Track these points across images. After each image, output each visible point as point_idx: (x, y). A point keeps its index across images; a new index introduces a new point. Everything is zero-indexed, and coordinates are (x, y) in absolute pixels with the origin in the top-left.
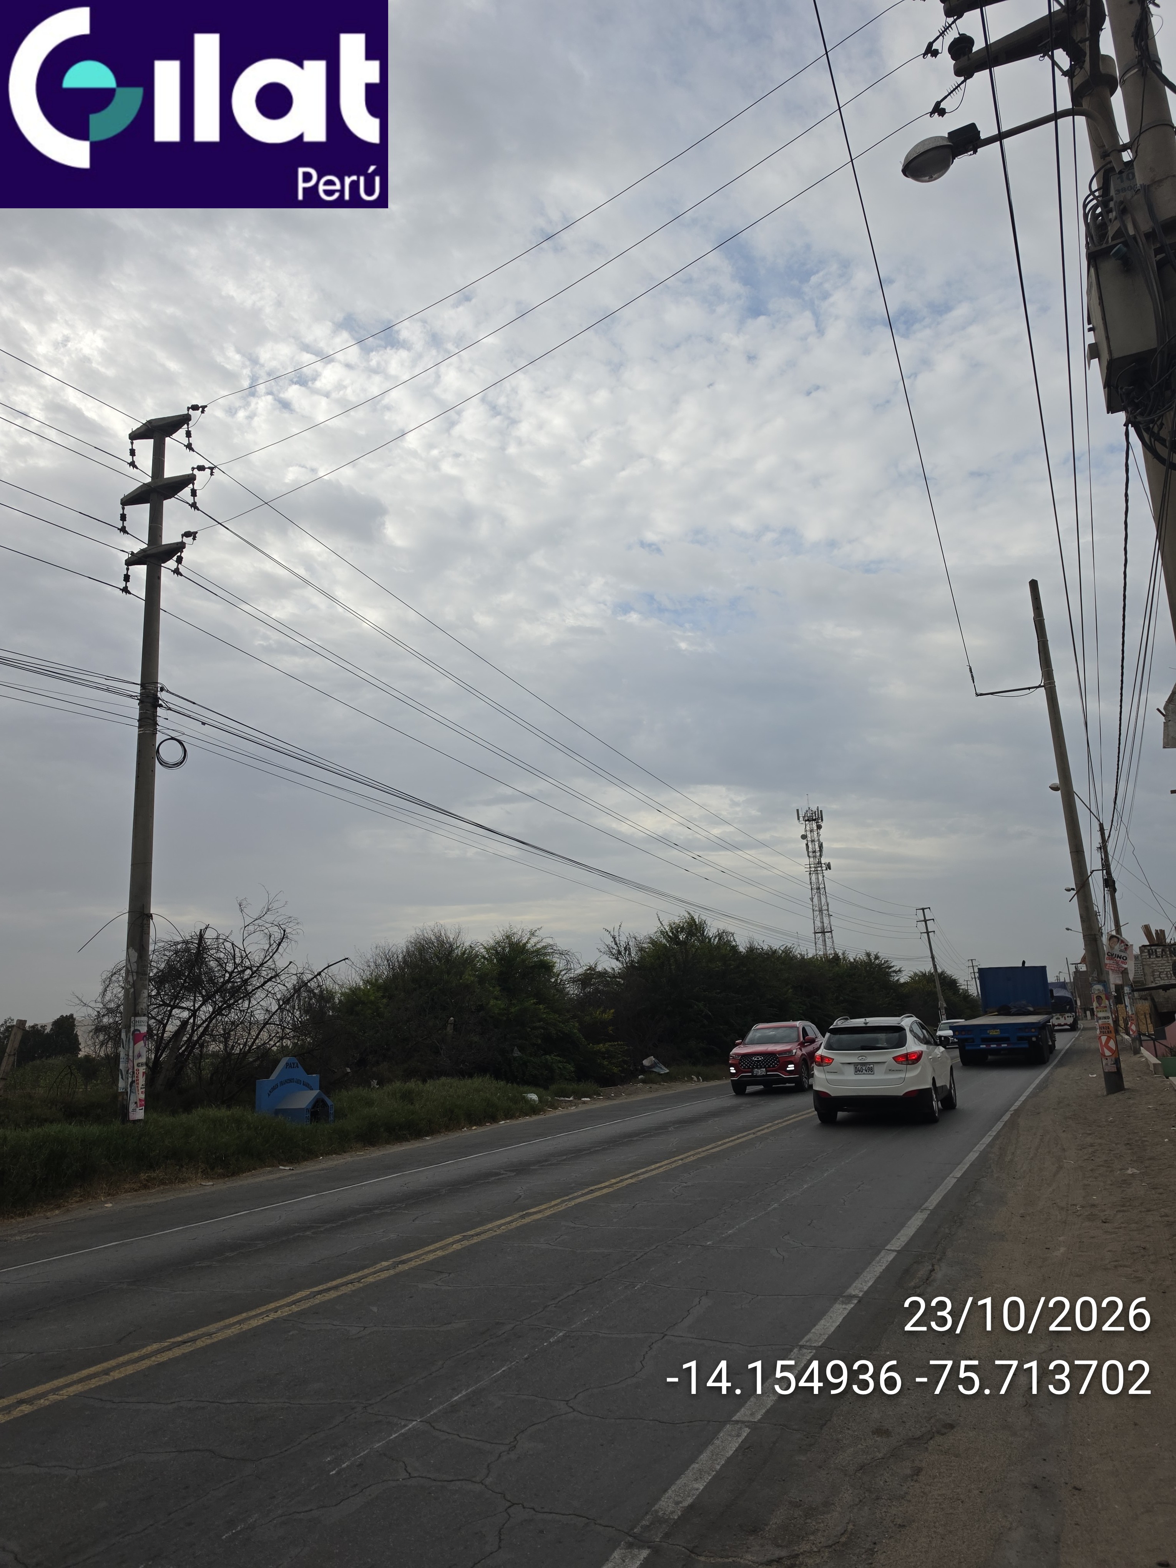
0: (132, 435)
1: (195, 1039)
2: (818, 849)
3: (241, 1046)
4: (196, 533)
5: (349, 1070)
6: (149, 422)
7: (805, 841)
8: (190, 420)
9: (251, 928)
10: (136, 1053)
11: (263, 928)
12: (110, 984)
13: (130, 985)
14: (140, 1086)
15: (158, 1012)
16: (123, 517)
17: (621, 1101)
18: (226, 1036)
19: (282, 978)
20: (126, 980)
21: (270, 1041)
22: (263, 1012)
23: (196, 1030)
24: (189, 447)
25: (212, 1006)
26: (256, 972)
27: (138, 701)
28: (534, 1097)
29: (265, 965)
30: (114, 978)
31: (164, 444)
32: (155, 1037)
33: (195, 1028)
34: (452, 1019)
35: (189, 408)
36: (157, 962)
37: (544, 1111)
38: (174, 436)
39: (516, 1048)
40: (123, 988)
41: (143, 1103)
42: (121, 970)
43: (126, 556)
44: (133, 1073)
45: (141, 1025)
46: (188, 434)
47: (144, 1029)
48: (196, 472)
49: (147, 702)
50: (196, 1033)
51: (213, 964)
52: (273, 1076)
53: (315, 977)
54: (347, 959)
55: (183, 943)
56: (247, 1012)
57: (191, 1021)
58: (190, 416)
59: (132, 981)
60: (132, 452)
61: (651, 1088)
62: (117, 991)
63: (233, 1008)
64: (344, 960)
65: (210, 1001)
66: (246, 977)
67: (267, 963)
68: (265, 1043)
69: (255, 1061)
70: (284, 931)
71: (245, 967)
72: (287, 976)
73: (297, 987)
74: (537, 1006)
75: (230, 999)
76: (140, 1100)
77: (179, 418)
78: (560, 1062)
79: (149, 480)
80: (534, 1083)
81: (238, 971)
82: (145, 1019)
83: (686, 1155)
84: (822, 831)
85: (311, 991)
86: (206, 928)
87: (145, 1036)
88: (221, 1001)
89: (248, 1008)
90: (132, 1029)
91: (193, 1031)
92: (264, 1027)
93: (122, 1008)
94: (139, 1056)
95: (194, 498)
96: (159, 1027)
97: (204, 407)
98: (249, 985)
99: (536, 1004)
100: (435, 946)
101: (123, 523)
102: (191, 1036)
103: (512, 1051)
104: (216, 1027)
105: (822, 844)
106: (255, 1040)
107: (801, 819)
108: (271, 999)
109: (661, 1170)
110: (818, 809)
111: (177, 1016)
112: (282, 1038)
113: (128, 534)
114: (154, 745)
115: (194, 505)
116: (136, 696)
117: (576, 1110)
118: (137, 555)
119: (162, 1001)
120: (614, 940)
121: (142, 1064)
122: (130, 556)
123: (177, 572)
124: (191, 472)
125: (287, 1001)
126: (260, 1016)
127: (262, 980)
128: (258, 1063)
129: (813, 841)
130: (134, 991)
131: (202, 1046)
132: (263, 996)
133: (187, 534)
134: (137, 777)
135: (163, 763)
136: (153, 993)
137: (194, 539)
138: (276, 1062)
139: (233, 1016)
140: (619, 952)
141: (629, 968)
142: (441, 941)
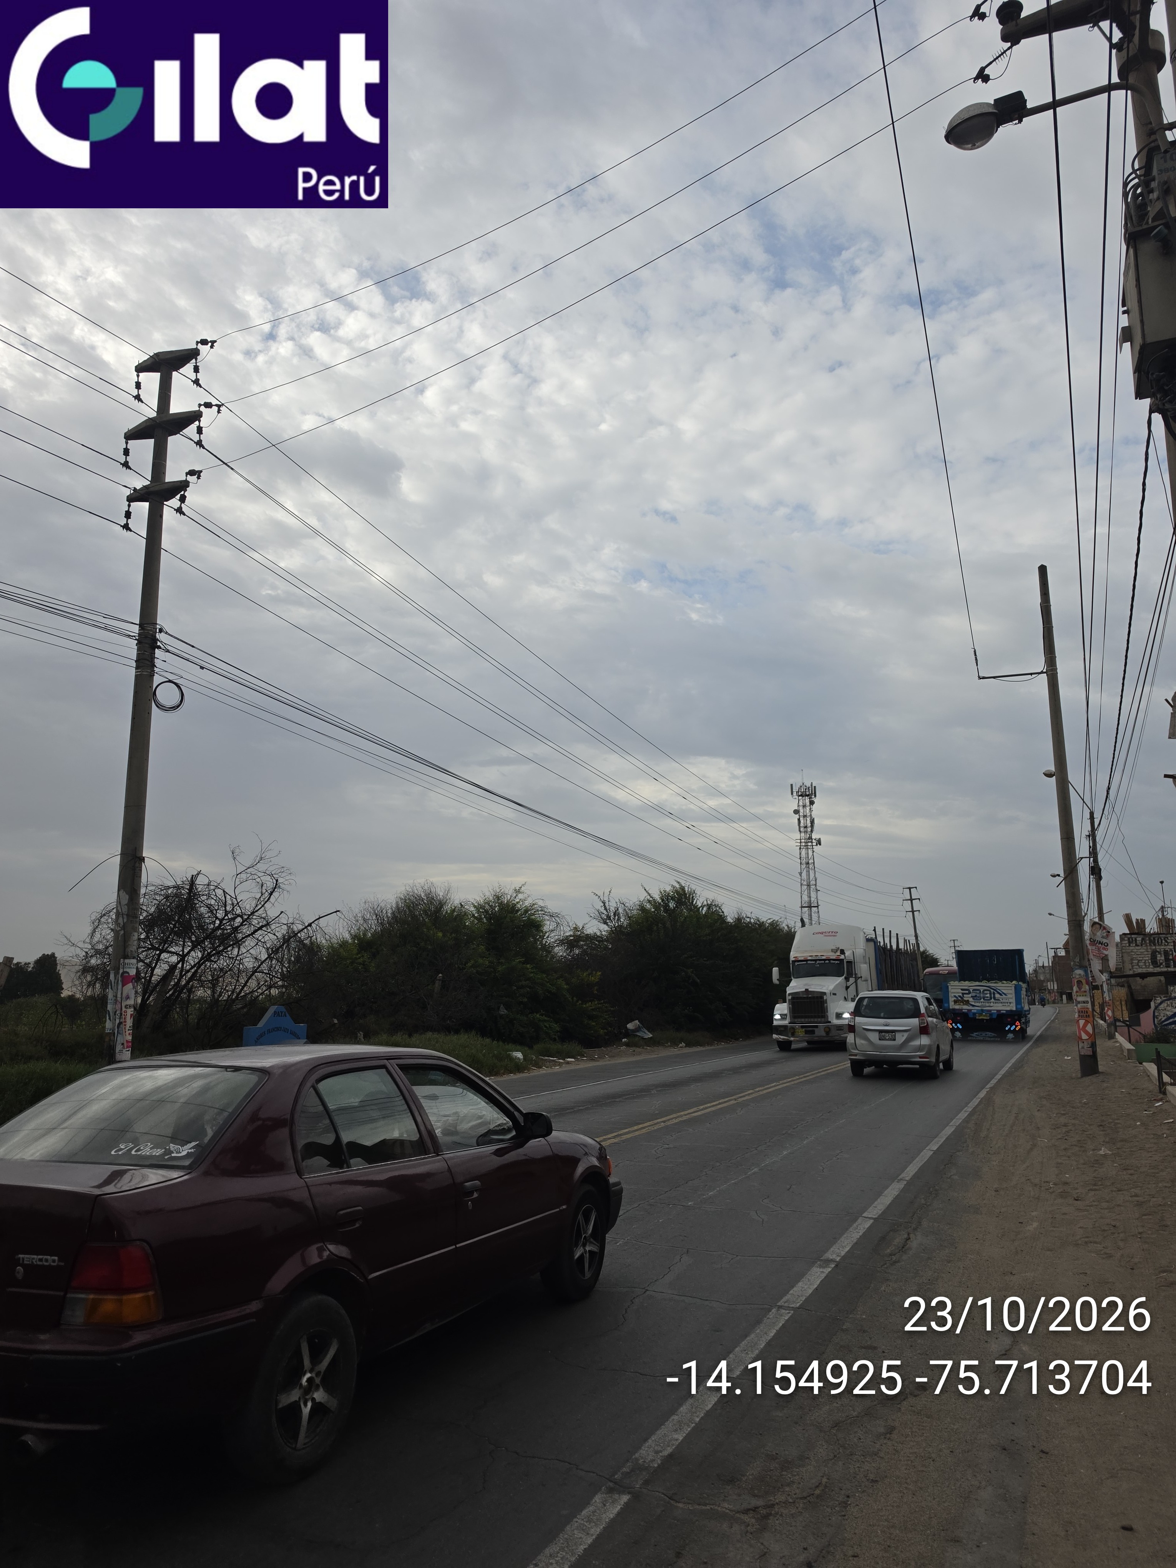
0: (138, 367)
1: (183, 984)
2: (810, 825)
3: (229, 993)
4: (201, 471)
5: (336, 1021)
6: (157, 355)
7: (797, 816)
8: (199, 355)
9: (244, 876)
10: (124, 995)
11: (256, 877)
12: (99, 925)
13: (120, 927)
14: (128, 1028)
15: (147, 956)
16: (126, 452)
17: (605, 1063)
18: (214, 983)
19: (273, 927)
20: (116, 921)
21: (258, 989)
22: (252, 960)
23: (185, 974)
24: (197, 382)
25: (201, 952)
26: (247, 919)
27: (136, 642)
28: (519, 1055)
29: (256, 914)
30: (102, 920)
31: (171, 378)
32: (143, 980)
33: (184, 973)
34: (440, 975)
35: (197, 343)
36: (148, 906)
37: (529, 1070)
38: (181, 370)
39: (502, 1006)
40: (112, 930)
41: (130, 1044)
42: (110, 911)
43: (128, 492)
44: (121, 1014)
45: (130, 968)
46: (196, 369)
47: (133, 972)
48: (203, 409)
49: (146, 643)
50: (184, 977)
51: (203, 910)
52: (261, 1024)
53: (306, 927)
54: (339, 911)
55: (174, 887)
56: (236, 959)
57: (180, 965)
58: (199, 350)
59: (122, 924)
60: (138, 385)
61: (634, 1051)
62: (106, 933)
63: (222, 955)
64: (336, 912)
65: (199, 947)
66: (236, 925)
67: (258, 912)
68: (253, 992)
69: (242, 1008)
70: (277, 881)
71: (236, 914)
72: (278, 925)
73: (286, 937)
74: (525, 965)
75: (219, 946)
76: (127, 1041)
77: (188, 352)
78: (546, 1021)
79: (155, 414)
80: (520, 1041)
81: (229, 919)
82: (134, 961)
83: (668, 1117)
84: (814, 807)
85: (301, 941)
86: (198, 874)
87: (133, 979)
88: (210, 948)
89: (237, 956)
90: (121, 971)
91: (181, 976)
92: (252, 975)
93: (110, 950)
94: (128, 998)
95: (200, 436)
96: (147, 971)
97: (213, 342)
98: (239, 933)
99: (524, 963)
100: (424, 903)
101: (126, 458)
102: (179, 980)
103: (499, 1008)
104: (204, 973)
105: (813, 820)
106: (243, 987)
107: (795, 794)
108: (261, 948)
109: (644, 1131)
110: (812, 785)
111: (166, 960)
112: (270, 987)
113: (131, 469)
114: (151, 687)
115: (199, 443)
116: (134, 636)
117: (560, 1070)
118: (140, 492)
119: (151, 944)
120: (604, 905)
121: (130, 1006)
122: (132, 492)
123: (179, 511)
124: (198, 409)
125: (276, 951)
126: (249, 963)
127: (252, 929)
128: (245, 1010)
129: (805, 816)
130: (124, 933)
131: (190, 991)
132: (253, 944)
133: (192, 473)
134: (133, 718)
135: (159, 706)
136: (142, 936)
137: (199, 478)
138: (265, 1010)
139: (222, 962)
140: (609, 917)
141: (617, 933)
142: (431, 898)
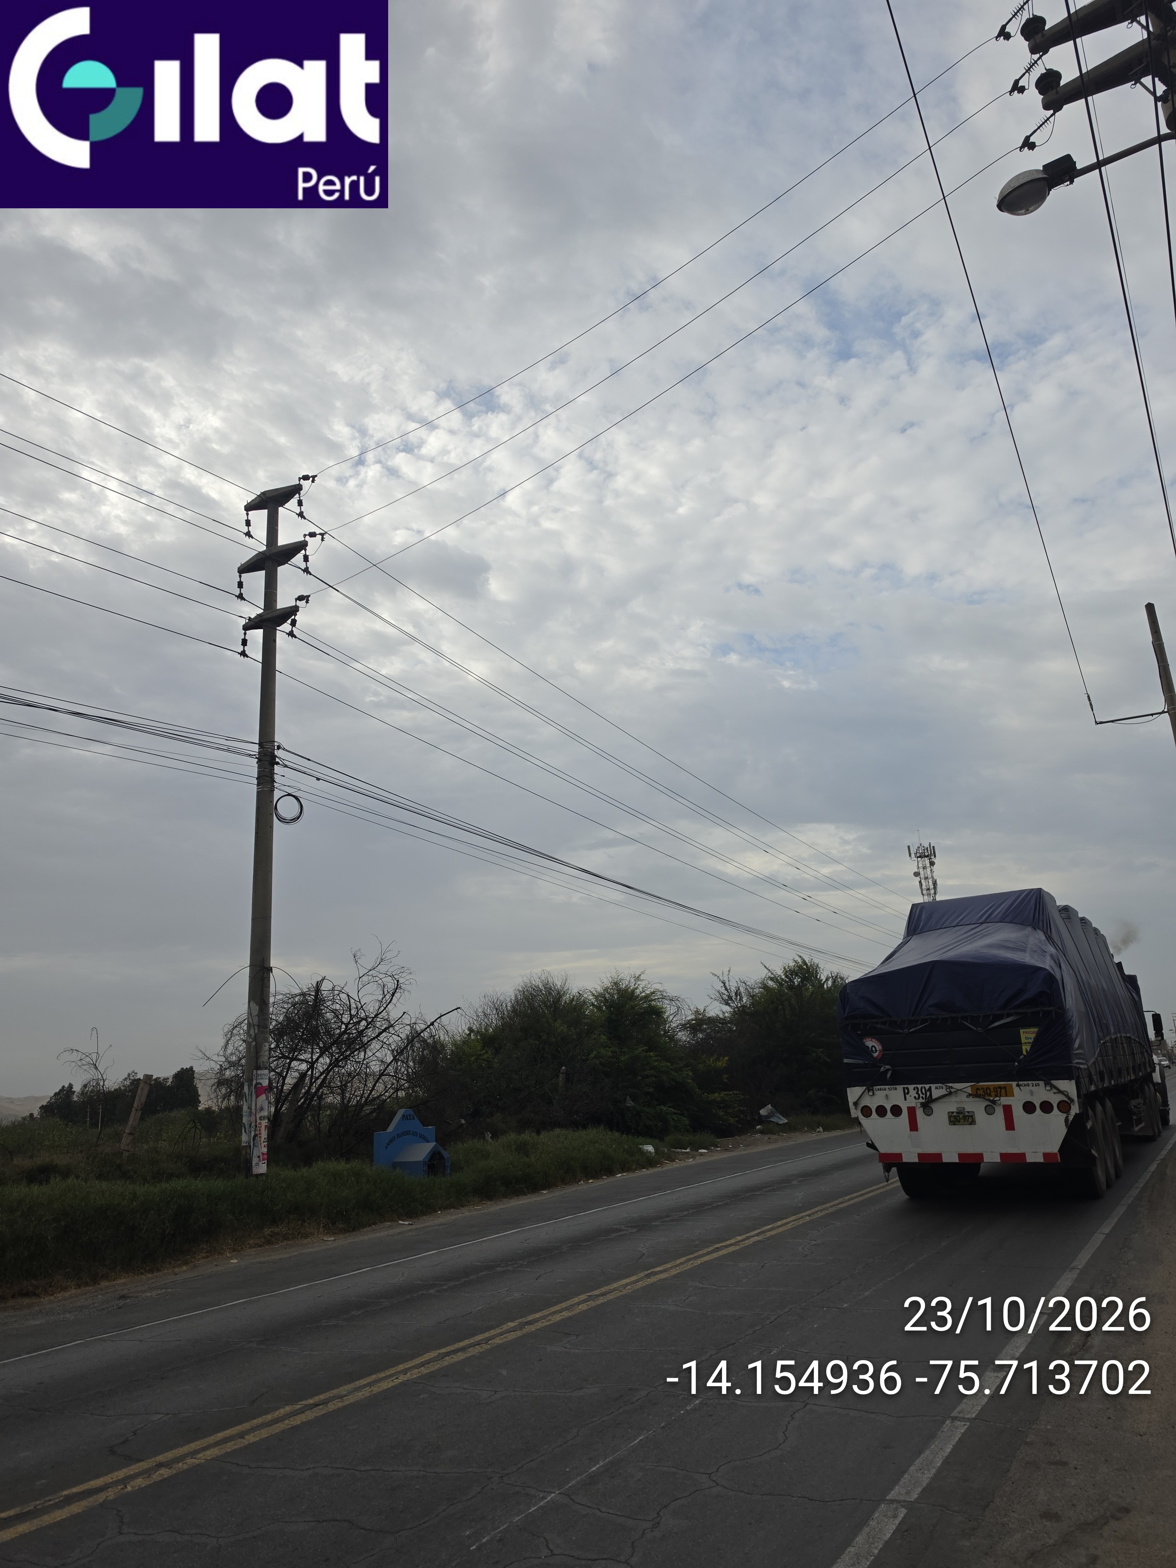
0: (247, 507)
1: (313, 1091)
2: (932, 887)
3: (358, 1098)
4: (309, 596)
5: (463, 1121)
6: (263, 493)
7: (918, 879)
8: (302, 489)
9: (365, 978)
10: (258, 1106)
11: (377, 979)
12: (231, 1037)
13: (252, 1038)
14: (263, 1140)
15: (278, 1065)
16: (240, 585)
17: (740, 1153)
18: (343, 1088)
19: (397, 1028)
20: (248, 1033)
21: (385, 1092)
22: (378, 1063)
23: (315, 1082)
24: (301, 515)
25: (329, 1058)
26: (371, 1023)
27: (257, 760)
28: (650, 1148)
29: (380, 1016)
30: (235, 1032)
31: (278, 513)
32: (275, 1090)
33: (313, 1080)
34: (564, 1068)
35: (300, 479)
36: (277, 1015)
37: (662, 1164)
38: (287, 506)
39: (628, 1097)
40: (244, 1041)
41: (266, 1156)
42: (241, 1023)
43: (243, 622)
44: (256, 1126)
45: (263, 1079)
46: (300, 503)
47: (265, 1083)
48: (308, 538)
49: (265, 760)
50: (314, 1085)
51: (329, 1015)
52: (390, 1129)
53: (428, 1027)
54: (459, 1008)
55: (300, 995)
56: (363, 1063)
57: (310, 1073)
58: (302, 485)
59: (253, 1035)
60: (248, 523)
61: (769, 1138)
62: (239, 1045)
63: (349, 1060)
64: (456, 1009)
65: (327, 1053)
66: (361, 1028)
67: (382, 1014)
68: (381, 1095)
69: (371, 1113)
70: (398, 981)
71: (360, 1018)
72: (401, 1026)
73: (410, 1038)
74: (648, 1054)
75: (346, 1051)
76: (263, 1154)
77: (290, 489)
78: (674, 1113)
79: (264, 548)
80: (649, 1134)
81: (354, 1023)
82: (267, 1071)
83: (813, 1210)
84: (935, 868)
85: (424, 1041)
86: (323, 980)
87: (266, 1089)
88: (338, 1053)
89: (364, 1059)
90: (254, 1083)
91: (311, 1084)
92: (379, 1078)
93: (243, 1061)
94: (262, 1109)
95: (306, 564)
96: (279, 1080)
97: (314, 477)
98: (365, 1036)
99: (647, 1052)
100: (543, 994)
101: (240, 590)
102: (310, 1088)
103: (625, 1099)
104: (333, 1079)
105: (936, 881)
106: (371, 1091)
107: (913, 855)
108: (386, 1050)
109: (789, 1226)
110: (930, 845)
111: (296, 1068)
112: (397, 1090)
113: (245, 600)
114: (272, 802)
115: (306, 570)
116: (255, 755)
117: (694, 1162)
118: (254, 620)
119: (282, 1053)
120: (724, 985)
121: (264, 1118)
122: (247, 621)
123: (291, 634)
124: (303, 539)
125: (401, 1053)
126: (375, 1067)
127: (377, 1031)
128: (374, 1114)
129: (926, 878)
130: (256, 1044)
131: (320, 1098)
132: (378, 1047)
133: (301, 598)
134: (257, 833)
135: (281, 819)
136: (273, 1046)
137: (307, 602)
138: (394, 1114)
139: (349, 1067)
140: (730, 998)
141: (741, 1013)
142: (549, 989)
